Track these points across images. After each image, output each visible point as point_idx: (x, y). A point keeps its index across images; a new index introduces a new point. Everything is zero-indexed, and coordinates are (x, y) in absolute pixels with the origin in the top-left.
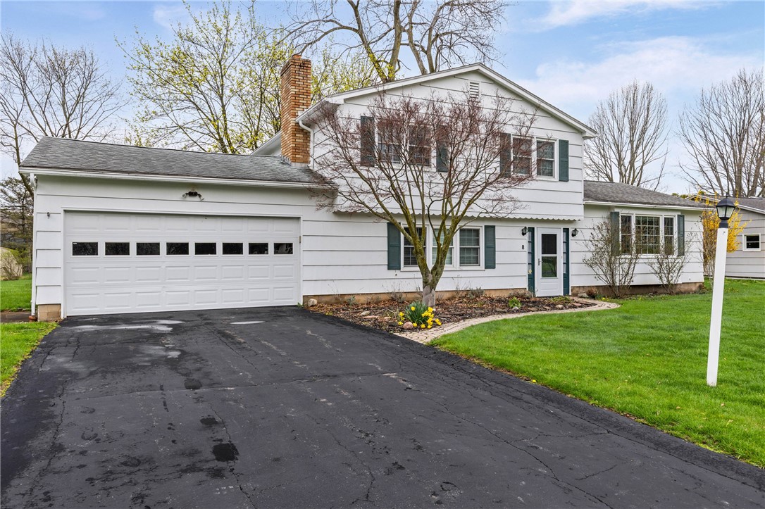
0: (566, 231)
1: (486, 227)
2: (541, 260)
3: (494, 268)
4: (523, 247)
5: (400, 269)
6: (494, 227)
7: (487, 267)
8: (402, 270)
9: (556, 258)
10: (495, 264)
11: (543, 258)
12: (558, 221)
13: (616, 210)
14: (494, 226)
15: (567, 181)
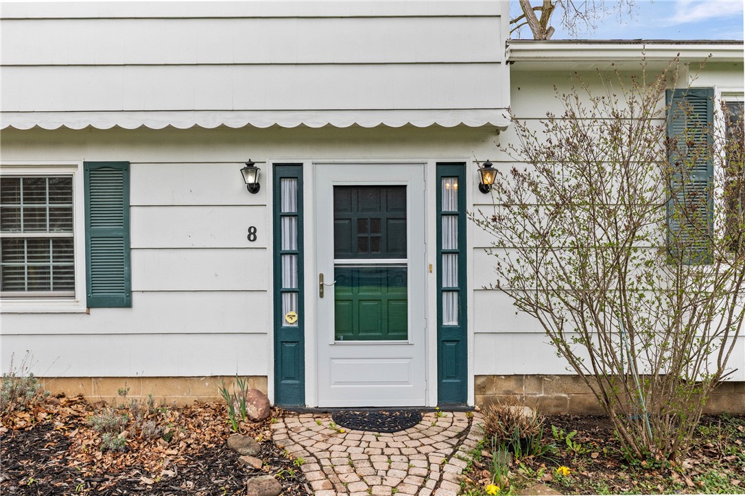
0: (451, 171)
1: (91, 169)
2: (330, 280)
3: (128, 304)
4: (252, 234)
6: (124, 167)
7: (94, 302)
9: (402, 270)
10: (129, 292)
11: (339, 271)
12: (408, 136)
13: (698, 81)
14: (127, 166)
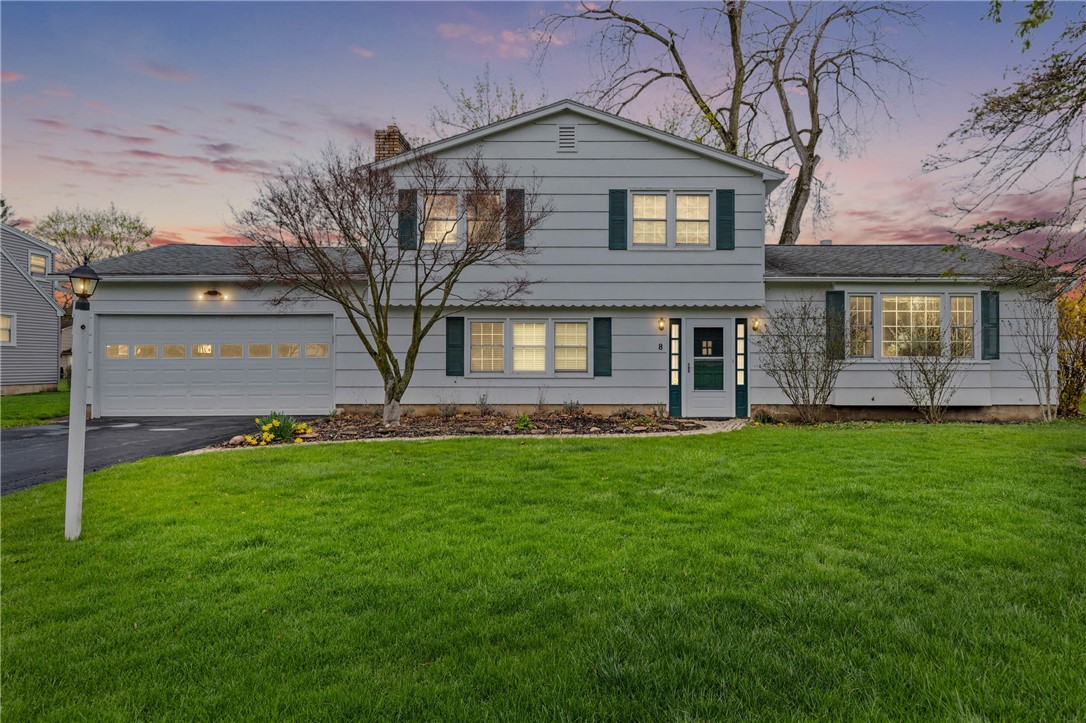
0: (742, 322)
1: (597, 320)
2: (692, 365)
3: (610, 375)
4: (661, 347)
5: (463, 375)
7: (597, 374)
8: (466, 376)
9: (722, 362)
10: (611, 370)
11: (696, 362)
13: (837, 288)
14: (610, 319)
15: (732, 248)
